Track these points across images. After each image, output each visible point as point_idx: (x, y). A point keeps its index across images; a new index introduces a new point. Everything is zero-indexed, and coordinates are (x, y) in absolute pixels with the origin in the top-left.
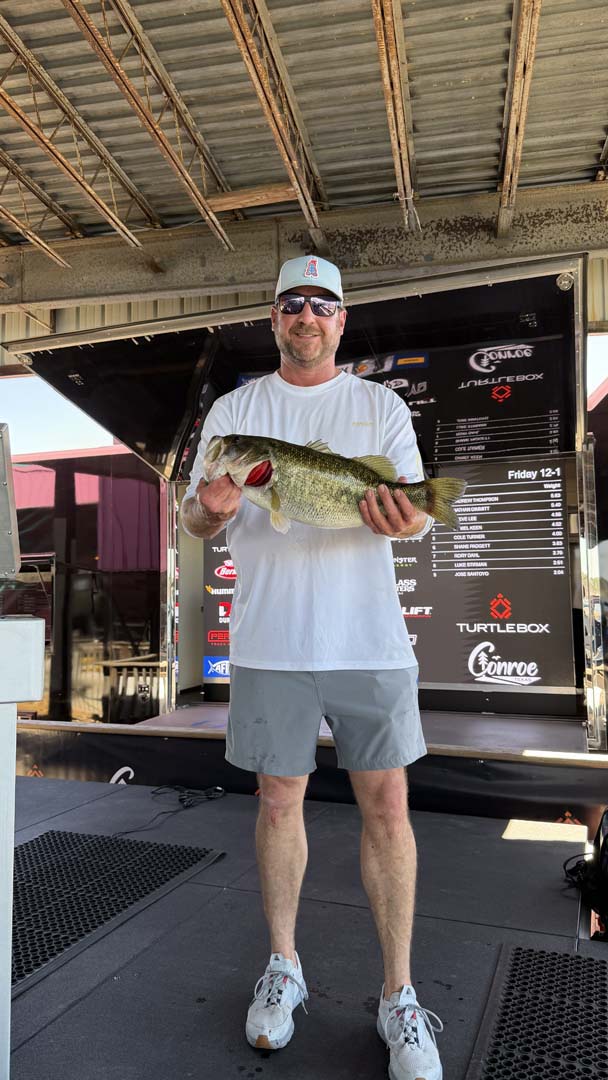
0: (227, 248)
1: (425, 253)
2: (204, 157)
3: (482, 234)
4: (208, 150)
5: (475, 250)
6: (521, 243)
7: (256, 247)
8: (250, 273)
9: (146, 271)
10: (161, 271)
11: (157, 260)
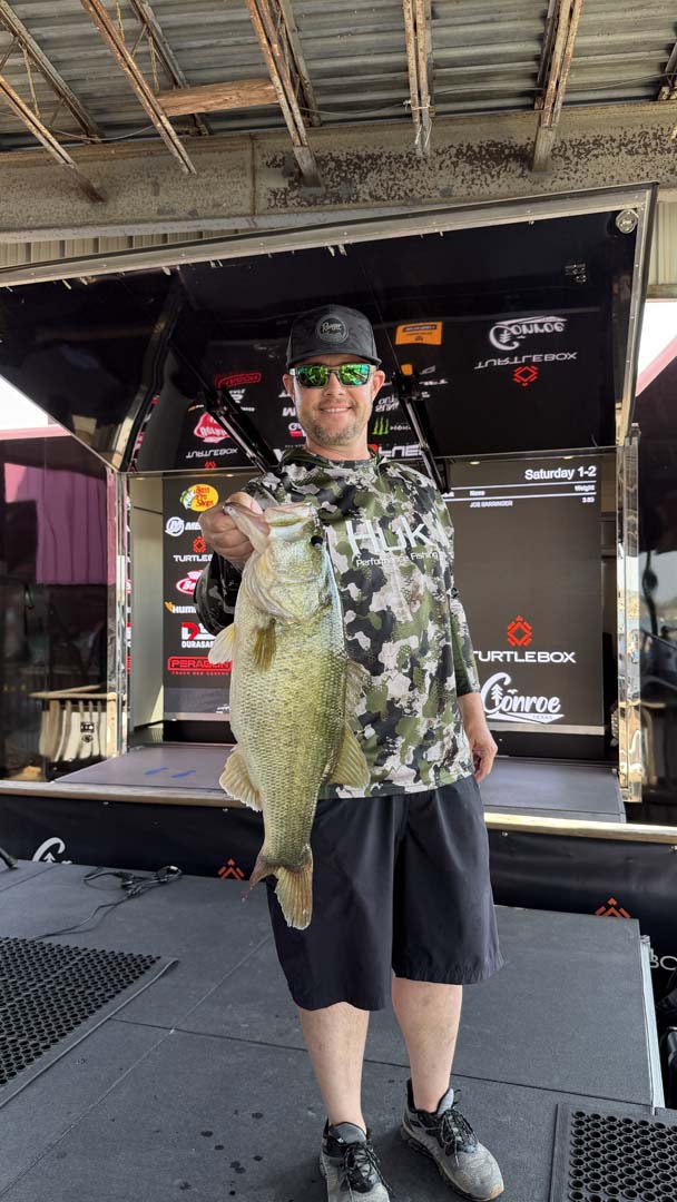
0: (187, 170)
1: (441, 188)
2: (154, 40)
3: (513, 165)
4: (160, 30)
5: (504, 185)
6: (562, 179)
7: (224, 172)
8: (217, 205)
9: (81, 199)
10: (101, 199)
11: (95, 185)
